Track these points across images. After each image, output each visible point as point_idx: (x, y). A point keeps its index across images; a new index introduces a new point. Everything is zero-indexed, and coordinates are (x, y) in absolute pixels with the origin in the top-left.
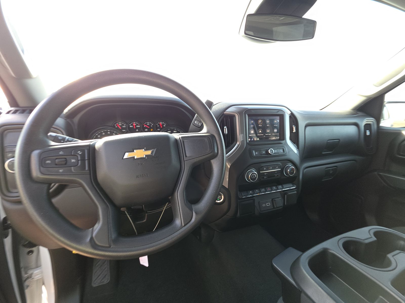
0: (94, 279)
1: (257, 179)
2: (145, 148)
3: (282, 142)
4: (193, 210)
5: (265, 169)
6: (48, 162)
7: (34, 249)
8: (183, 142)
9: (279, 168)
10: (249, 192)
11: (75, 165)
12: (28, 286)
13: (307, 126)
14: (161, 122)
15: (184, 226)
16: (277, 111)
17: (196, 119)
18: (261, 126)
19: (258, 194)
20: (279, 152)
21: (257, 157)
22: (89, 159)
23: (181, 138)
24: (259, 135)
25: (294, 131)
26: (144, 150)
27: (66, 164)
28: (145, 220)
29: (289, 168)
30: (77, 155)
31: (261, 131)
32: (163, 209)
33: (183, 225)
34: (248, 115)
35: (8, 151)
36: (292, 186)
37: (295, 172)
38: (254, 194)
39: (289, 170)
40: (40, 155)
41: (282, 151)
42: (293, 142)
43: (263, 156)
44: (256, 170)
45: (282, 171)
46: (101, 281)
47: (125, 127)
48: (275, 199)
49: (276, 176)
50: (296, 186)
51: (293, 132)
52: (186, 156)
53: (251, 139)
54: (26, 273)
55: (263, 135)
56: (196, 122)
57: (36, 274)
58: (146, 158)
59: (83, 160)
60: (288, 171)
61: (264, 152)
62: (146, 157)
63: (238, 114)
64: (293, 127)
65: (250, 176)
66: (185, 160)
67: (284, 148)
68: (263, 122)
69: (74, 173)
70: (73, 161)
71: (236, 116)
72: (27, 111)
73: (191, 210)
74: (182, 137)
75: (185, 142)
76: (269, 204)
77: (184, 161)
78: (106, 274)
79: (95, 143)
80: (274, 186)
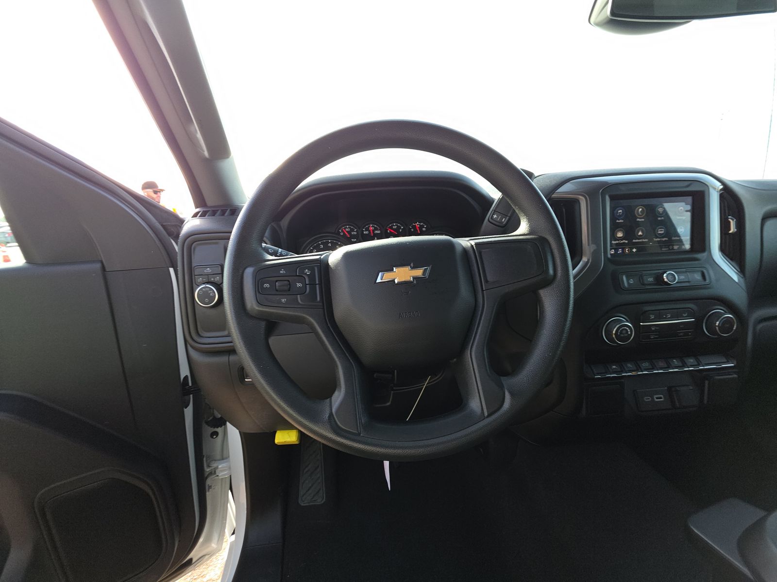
0: (301, 493)
1: (632, 337)
2: (412, 265)
3: (699, 256)
4: (505, 388)
5: (652, 317)
6: (267, 285)
7: (220, 430)
8: (480, 253)
9: (689, 317)
10: (611, 367)
11: (302, 292)
12: (210, 487)
13: (766, 218)
14: (418, 223)
15: (489, 416)
16: (687, 183)
17: (495, 211)
18: (643, 220)
19: (634, 373)
20: (690, 280)
21: (631, 290)
22: (320, 284)
23: (474, 246)
24: (637, 241)
25: (733, 229)
26: (411, 267)
27: (289, 290)
28: (389, 402)
29: (720, 317)
30: (304, 276)
31: (642, 232)
32: (422, 385)
33: (486, 414)
34: (610, 197)
35: (198, 274)
36: (726, 361)
37: (734, 328)
38: (622, 372)
39: (718, 323)
40: (255, 275)
41: (698, 277)
42: (727, 256)
43: (649, 287)
44: (629, 318)
45: (697, 325)
46: (312, 499)
47: (355, 233)
48: (677, 388)
49: (681, 334)
50: (735, 362)
51: (730, 232)
52: (487, 281)
53: (616, 250)
54: (209, 466)
55: (646, 240)
56: (495, 216)
57: (222, 470)
58: (415, 282)
59: (312, 284)
60: (717, 325)
61: (651, 279)
62: (415, 280)
63: (587, 196)
64: (730, 220)
65: (614, 332)
66: (484, 289)
67: (705, 271)
68: (647, 212)
69: (301, 304)
70: (299, 285)
71: (580, 202)
72: (219, 212)
73: (501, 387)
74: (476, 244)
75: (483, 254)
76: (659, 398)
77: (483, 291)
78: (320, 489)
79: (328, 256)
80: (674, 358)
